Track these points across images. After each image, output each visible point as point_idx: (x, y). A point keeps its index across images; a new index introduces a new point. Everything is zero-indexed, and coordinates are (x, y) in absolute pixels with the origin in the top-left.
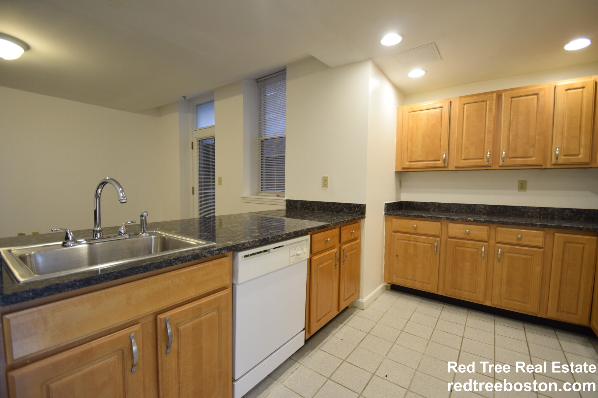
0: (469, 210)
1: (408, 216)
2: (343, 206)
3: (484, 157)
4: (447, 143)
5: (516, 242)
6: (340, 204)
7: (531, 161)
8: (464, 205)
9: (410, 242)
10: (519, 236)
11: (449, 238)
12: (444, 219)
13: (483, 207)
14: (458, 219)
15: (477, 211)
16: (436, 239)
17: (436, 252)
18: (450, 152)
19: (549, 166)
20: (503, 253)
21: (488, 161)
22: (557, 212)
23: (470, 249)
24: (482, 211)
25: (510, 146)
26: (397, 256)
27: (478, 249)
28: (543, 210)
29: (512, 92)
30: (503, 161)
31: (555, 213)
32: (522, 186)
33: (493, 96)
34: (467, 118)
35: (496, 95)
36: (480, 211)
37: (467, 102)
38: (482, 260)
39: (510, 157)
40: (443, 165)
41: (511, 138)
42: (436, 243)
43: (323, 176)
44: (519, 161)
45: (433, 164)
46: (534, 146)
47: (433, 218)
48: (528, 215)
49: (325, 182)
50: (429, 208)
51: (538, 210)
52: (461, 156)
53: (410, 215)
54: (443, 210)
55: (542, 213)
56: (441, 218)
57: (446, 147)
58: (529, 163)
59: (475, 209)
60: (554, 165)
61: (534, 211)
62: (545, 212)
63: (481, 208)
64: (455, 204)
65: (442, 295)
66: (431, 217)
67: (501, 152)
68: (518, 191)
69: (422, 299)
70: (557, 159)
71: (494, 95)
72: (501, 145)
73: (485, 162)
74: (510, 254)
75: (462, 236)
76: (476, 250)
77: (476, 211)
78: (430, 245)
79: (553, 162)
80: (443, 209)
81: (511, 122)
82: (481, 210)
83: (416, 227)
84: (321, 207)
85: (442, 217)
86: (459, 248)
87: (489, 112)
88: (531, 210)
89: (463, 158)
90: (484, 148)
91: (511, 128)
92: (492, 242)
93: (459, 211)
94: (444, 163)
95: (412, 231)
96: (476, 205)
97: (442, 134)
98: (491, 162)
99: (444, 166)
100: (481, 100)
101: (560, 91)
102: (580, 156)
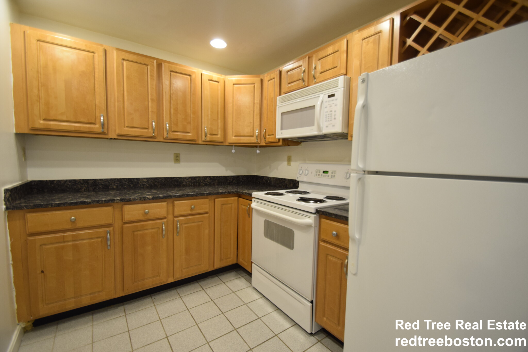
0: (132, 185)
1: (59, 205)
3: (149, 127)
4: (104, 102)
5: (190, 212)
7: (189, 136)
8: (125, 180)
9: (66, 244)
10: (193, 206)
11: (125, 224)
12: (117, 201)
13: (146, 180)
14: (135, 199)
15: (141, 185)
16: (107, 229)
17: (109, 247)
18: (109, 115)
19: (200, 142)
20: (181, 225)
21: (154, 132)
22: (202, 180)
23: (150, 231)
24: (146, 185)
25: (172, 120)
26: (42, 272)
27: (159, 228)
28: (193, 179)
29: (171, 65)
30: (167, 134)
31: (201, 181)
32: (177, 159)
33: (154, 63)
34: (128, 77)
35: (157, 62)
36: (143, 185)
37: (126, 58)
38: (163, 238)
39: (173, 130)
40: (101, 130)
41: (172, 112)
42: (109, 235)
44: (180, 135)
45: (86, 127)
46: (190, 123)
47: (102, 202)
48: (184, 184)
50: (80, 187)
51: (190, 179)
52: (124, 122)
53: (62, 204)
54: (100, 188)
55: (193, 182)
56: (112, 201)
57: (104, 107)
58: (188, 138)
59: (138, 183)
60: (204, 141)
61: (187, 180)
62: (194, 181)
63: (144, 182)
64: (115, 179)
65: (121, 296)
66: (98, 202)
67: (165, 124)
68: (175, 163)
69: (93, 314)
70: (206, 136)
71: (155, 61)
72: (164, 117)
73: (150, 133)
74: (186, 225)
75: (141, 218)
76: (156, 230)
77: (139, 185)
78: (100, 240)
79: (203, 139)
80: (100, 186)
81: (172, 96)
82: (144, 183)
83: (75, 220)
85: (114, 200)
86: (138, 233)
87: (151, 79)
88: (185, 180)
89: (126, 125)
90: (149, 118)
91: (172, 102)
92: (170, 217)
93: (120, 187)
94: (103, 128)
95: (69, 227)
96: (139, 178)
97: (97, 90)
98: (156, 133)
99: (102, 132)
100: (142, 62)
101: (205, 79)
102: (219, 136)
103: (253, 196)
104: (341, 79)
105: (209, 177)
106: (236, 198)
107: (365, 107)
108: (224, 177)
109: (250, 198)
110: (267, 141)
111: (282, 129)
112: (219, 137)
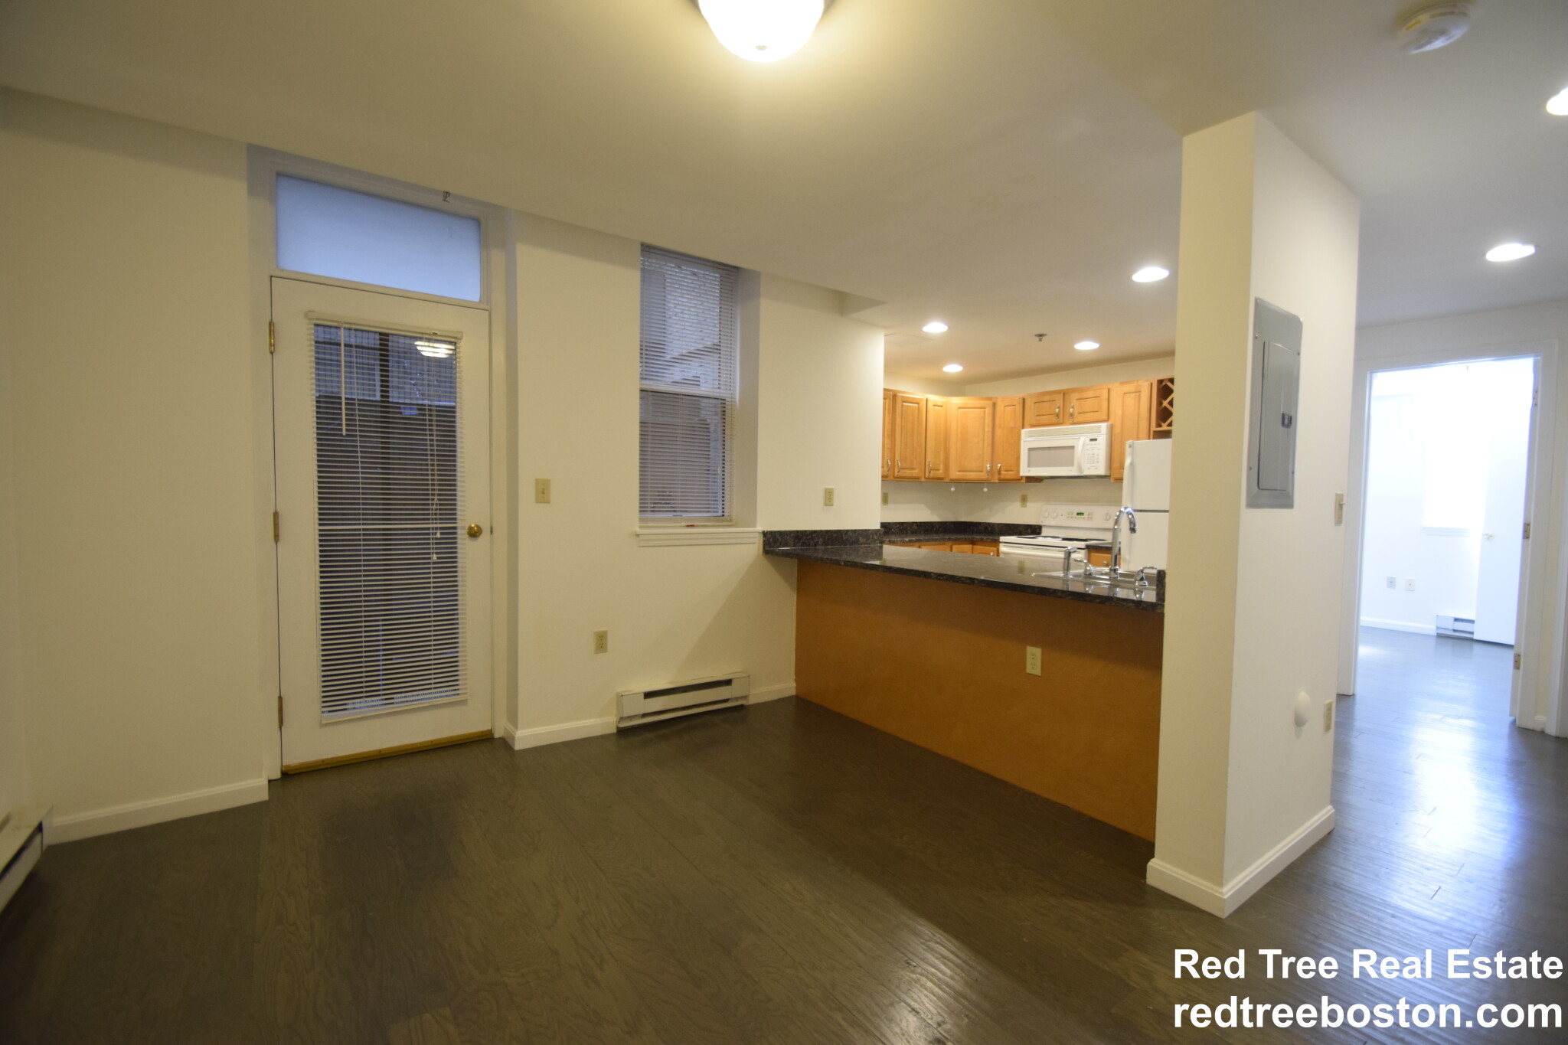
2: (859, 534)
6: (855, 531)
7: (915, 473)
19: (923, 479)
21: (888, 471)
25: (901, 455)
28: (901, 524)
29: (903, 395)
30: (898, 471)
39: (903, 467)
41: (902, 447)
43: (827, 487)
44: (908, 472)
46: (915, 457)
49: (829, 497)
58: (912, 475)
60: (927, 478)
61: (896, 527)
70: (929, 472)
71: (891, 394)
72: (896, 453)
79: (927, 476)
81: (902, 429)
84: (828, 539)
88: (894, 525)
91: (903, 435)
101: (930, 405)
102: (941, 471)
103: (1001, 541)
104: (1104, 426)
105: (916, 523)
106: (971, 546)
107: (1132, 464)
108: (931, 523)
109: (997, 542)
110: (1002, 477)
111: (1029, 466)
112: (940, 473)
